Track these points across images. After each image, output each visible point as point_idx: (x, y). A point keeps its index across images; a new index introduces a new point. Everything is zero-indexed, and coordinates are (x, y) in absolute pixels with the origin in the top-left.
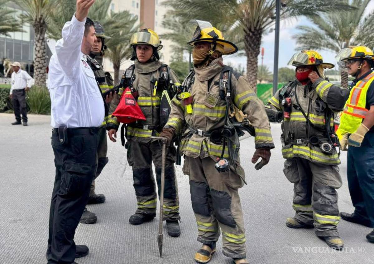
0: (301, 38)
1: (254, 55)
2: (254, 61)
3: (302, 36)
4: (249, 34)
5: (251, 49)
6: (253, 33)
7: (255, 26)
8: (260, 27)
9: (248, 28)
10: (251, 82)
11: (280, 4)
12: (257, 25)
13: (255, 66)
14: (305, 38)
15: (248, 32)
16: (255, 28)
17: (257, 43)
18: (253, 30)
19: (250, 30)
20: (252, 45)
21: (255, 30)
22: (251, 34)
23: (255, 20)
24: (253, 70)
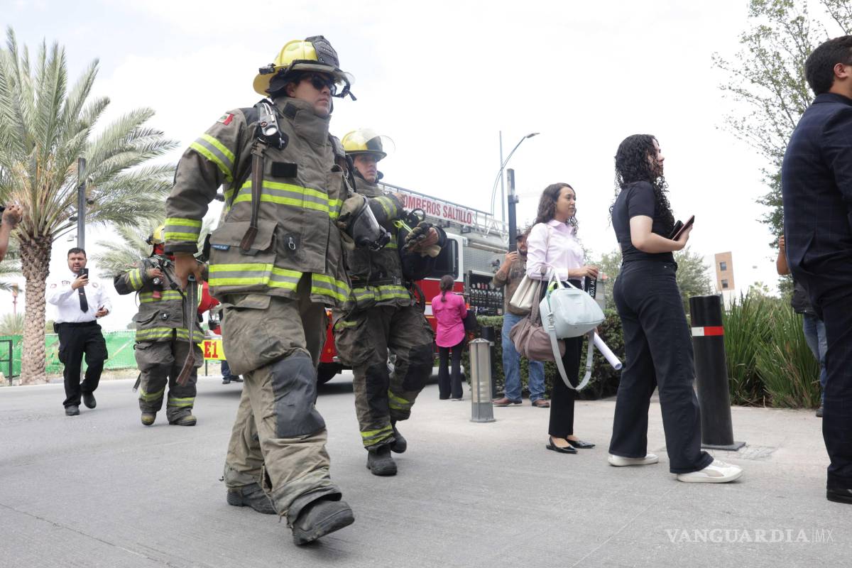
0: (103, 259)
1: (38, 278)
2: (39, 287)
3: (106, 257)
4: (30, 242)
5: (33, 267)
6: (36, 240)
7: (40, 229)
8: (48, 232)
9: (27, 231)
10: (35, 322)
11: (84, 200)
12: (43, 229)
13: (41, 294)
14: (109, 260)
15: (28, 238)
16: (40, 233)
17: (44, 258)
18: (36, 235)
19: (31, 235)
20: (36, 260)
21: (39, 235)
22: (33, 242)
23: (39, 221)
24: (38, 301)
